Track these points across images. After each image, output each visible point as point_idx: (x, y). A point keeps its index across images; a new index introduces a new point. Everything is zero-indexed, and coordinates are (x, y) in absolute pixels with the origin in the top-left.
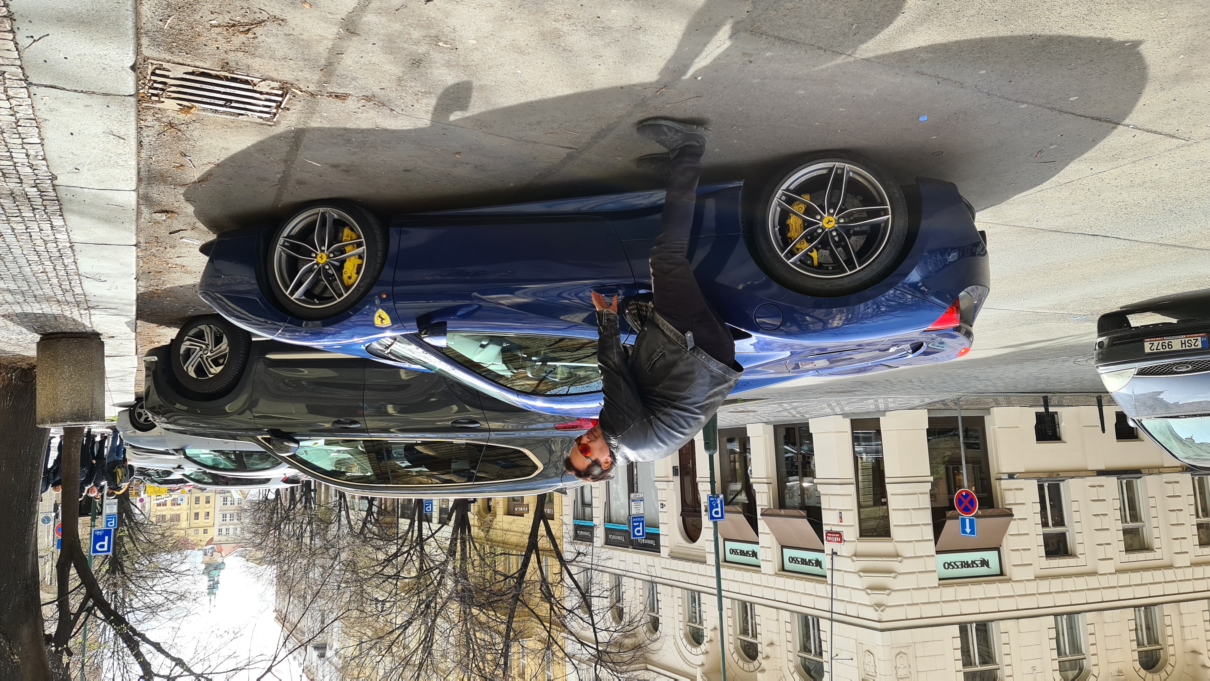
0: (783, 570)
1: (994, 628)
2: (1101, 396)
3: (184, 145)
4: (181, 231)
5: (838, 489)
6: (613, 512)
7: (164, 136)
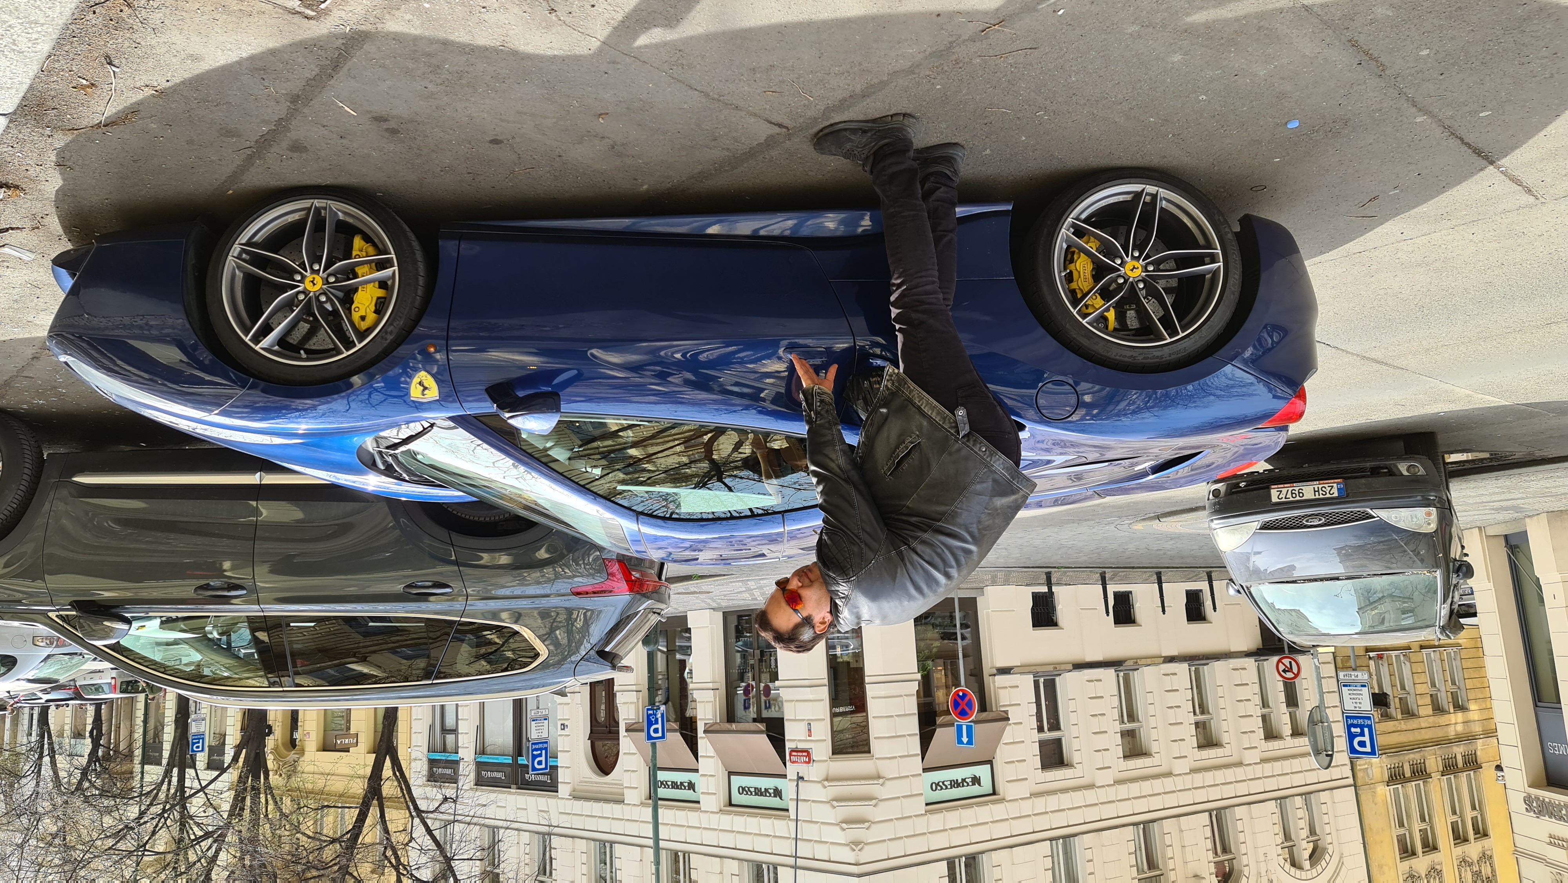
0: (731, 804)
1: (985, 862)
2: (1105, 572)
3: (120, 41)
4: (10, 231)
5: (807, 693)
6: (489, 740)
7: (91, 15)
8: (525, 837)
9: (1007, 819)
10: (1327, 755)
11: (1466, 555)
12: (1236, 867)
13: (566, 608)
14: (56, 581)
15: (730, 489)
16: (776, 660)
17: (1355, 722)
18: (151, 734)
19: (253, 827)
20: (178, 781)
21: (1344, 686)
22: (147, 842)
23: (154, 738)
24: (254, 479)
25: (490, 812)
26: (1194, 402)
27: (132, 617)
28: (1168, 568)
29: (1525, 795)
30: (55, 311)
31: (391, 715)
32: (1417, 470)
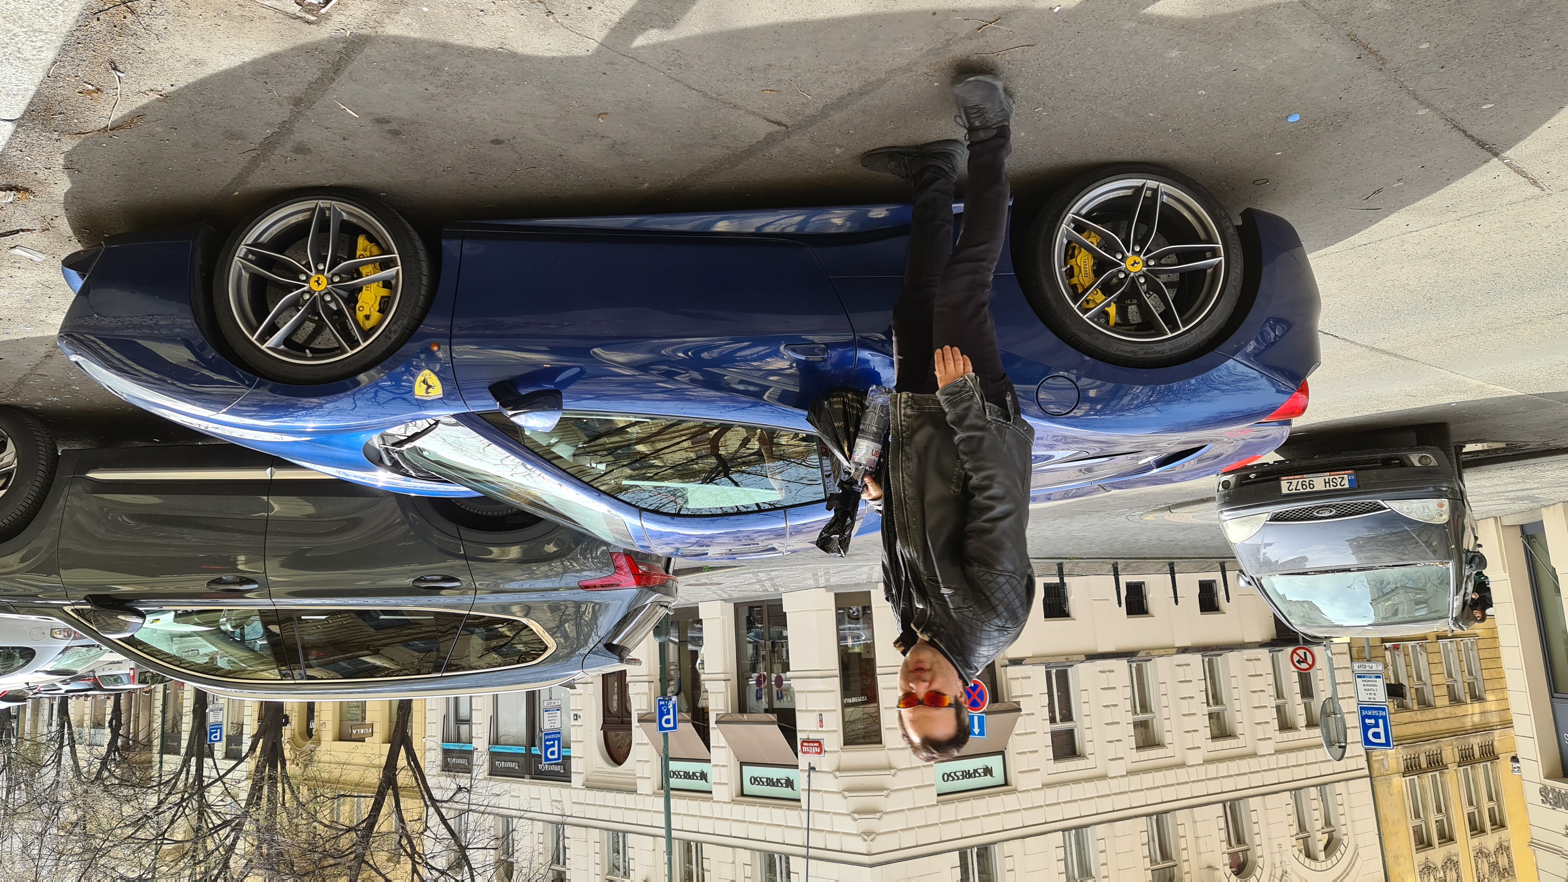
0: (743, 794)
1: (997, 851)
2: (1117, 563)
3: (124, 46)
4: (21, 233)
5: (819, 684)
6: (502, 730)
7: (95, 22)
8: (539, 827)
9: (1019, 810)
10: (1340, 747)
11: (1480, 546)
12: (1250, 858)
13: (575, 602)
14: (69, 576)
15: (736, 484)
16: (787, 651)
17: (1370, 713)
18: (169, 723)
19: (270, 815)
20: (197, 770)
21: (1359, 677)
22: (166, 830)
23: (173, 728)
24: (264, 474)
25: (503, 801)
26: (1198, 396)
27: (146, 611)
28: (1181, 558)
29: (1541, 786)
30: (66, 311)
31: (405, 708)
32: (1429, 461)
